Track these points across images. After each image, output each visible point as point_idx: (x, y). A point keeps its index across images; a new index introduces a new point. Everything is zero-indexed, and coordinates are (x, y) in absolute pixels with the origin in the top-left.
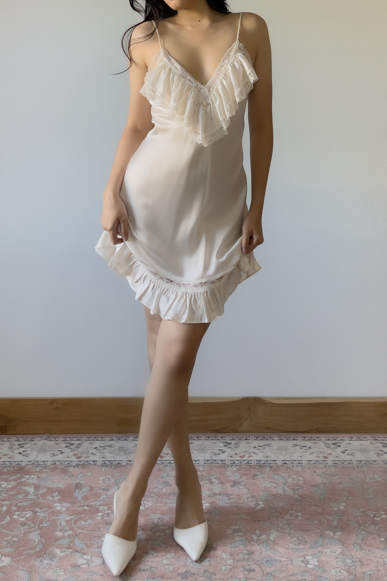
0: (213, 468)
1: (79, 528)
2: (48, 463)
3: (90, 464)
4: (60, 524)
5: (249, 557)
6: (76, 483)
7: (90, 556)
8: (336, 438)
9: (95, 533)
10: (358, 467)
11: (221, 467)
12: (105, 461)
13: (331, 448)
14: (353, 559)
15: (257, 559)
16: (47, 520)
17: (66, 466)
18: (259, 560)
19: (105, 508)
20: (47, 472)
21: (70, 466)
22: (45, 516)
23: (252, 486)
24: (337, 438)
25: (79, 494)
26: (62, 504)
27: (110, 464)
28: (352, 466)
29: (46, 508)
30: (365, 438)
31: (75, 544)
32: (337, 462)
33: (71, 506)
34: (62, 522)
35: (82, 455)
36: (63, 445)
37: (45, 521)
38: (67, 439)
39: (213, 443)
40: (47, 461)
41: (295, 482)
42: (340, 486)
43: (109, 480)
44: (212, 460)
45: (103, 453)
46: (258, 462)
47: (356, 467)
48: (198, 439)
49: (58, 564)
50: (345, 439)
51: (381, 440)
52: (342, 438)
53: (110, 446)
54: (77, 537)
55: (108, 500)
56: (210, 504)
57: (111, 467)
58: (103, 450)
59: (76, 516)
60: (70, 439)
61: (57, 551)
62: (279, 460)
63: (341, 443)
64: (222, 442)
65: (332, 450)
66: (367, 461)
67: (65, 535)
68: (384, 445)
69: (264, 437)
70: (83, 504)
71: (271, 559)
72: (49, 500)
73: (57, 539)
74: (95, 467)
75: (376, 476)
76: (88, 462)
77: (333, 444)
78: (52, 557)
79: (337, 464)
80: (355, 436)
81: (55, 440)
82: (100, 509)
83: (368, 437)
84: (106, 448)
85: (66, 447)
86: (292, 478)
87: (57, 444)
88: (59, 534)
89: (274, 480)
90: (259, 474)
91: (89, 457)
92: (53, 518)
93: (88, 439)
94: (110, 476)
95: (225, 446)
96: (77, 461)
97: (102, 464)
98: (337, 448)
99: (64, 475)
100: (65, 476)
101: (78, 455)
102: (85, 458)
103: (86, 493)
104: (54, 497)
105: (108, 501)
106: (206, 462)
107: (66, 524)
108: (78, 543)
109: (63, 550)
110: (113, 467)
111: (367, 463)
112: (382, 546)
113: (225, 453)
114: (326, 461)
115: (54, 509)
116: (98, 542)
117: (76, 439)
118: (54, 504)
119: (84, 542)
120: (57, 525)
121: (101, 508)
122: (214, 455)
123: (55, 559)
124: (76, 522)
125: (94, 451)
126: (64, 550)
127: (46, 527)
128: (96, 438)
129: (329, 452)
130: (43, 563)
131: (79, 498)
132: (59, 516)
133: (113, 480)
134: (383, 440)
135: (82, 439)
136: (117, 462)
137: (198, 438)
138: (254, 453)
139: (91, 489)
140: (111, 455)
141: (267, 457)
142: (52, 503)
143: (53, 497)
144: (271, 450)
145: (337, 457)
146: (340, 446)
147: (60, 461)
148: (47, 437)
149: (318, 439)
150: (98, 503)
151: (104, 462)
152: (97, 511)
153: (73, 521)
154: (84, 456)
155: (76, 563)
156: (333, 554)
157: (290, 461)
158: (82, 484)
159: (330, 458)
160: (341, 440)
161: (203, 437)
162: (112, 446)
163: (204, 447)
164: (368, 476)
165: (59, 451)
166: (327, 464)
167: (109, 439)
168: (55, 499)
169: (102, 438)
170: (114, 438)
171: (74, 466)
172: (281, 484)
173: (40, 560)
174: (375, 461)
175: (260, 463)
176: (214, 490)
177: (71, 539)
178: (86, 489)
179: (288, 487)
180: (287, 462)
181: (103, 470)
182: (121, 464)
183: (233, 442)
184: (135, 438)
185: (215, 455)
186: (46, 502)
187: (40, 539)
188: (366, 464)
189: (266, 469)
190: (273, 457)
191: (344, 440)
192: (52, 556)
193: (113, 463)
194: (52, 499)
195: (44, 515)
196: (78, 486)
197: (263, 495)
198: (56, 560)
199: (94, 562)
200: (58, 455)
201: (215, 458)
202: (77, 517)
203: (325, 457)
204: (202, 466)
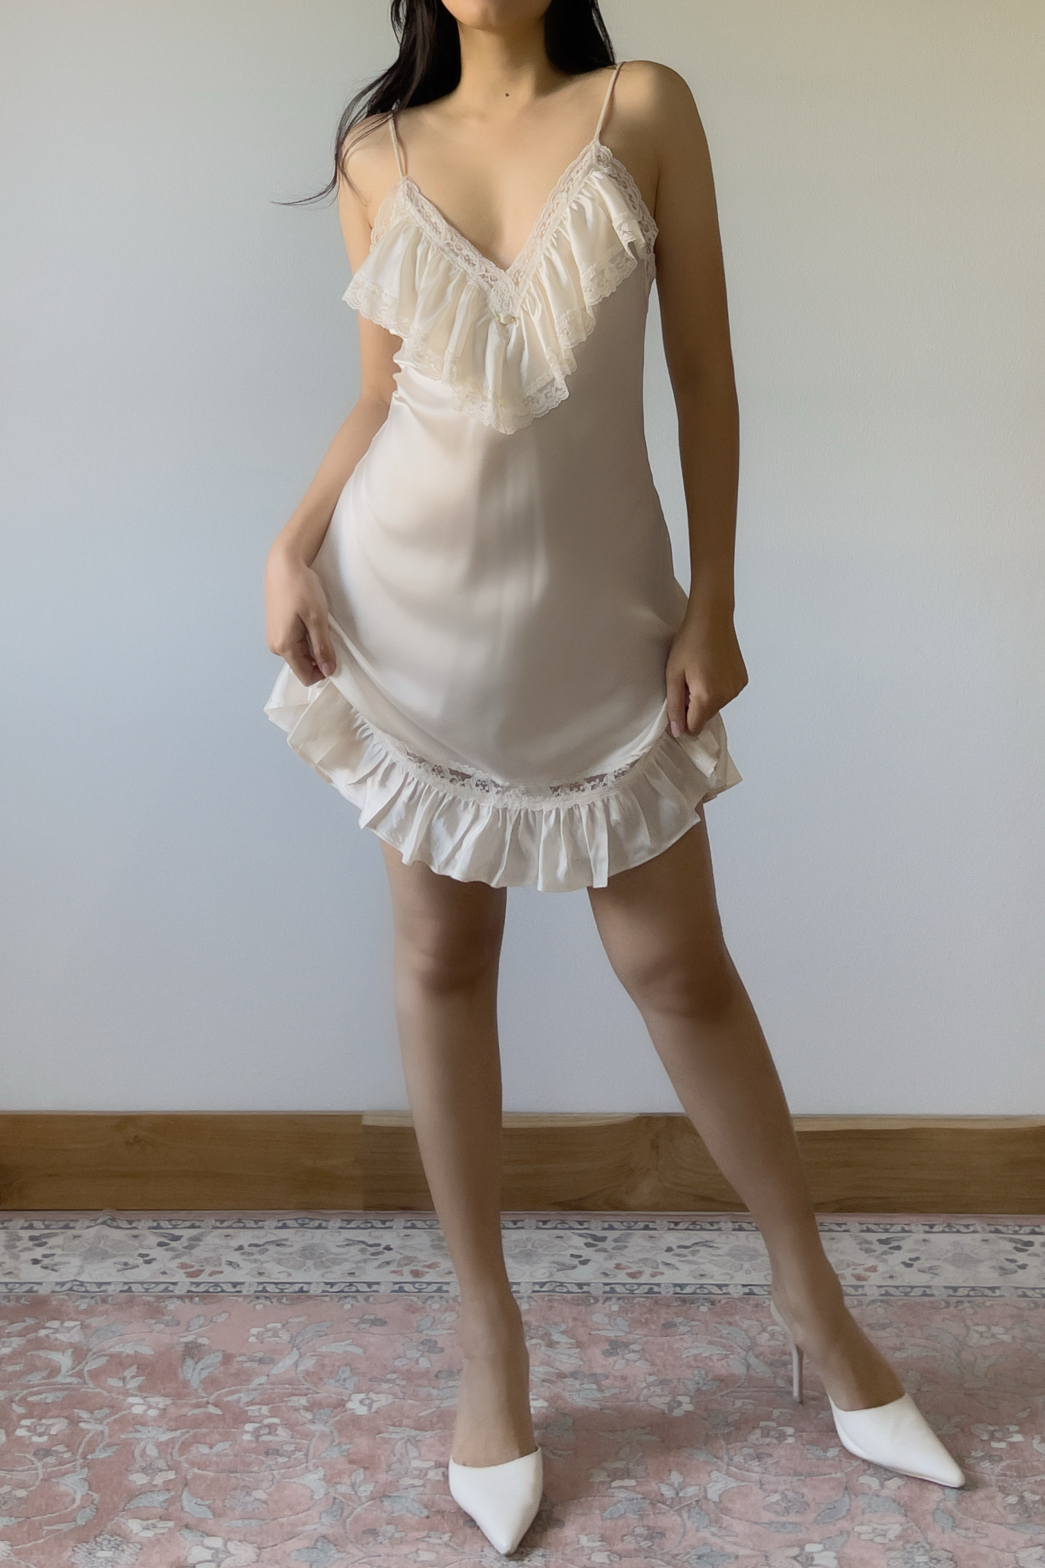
0: (556, 1304)
1: (193, 1464)
2: (110, 1289)
3: (223, 1291)
4: (143, 1454)
5: (653, 1545)
6: (187, 1344)
7: (223, 1538)
8: (889, 1227)
9: (236, 1477)
10: (948, 1304)
11: (577, 1302)
12: (265, 1285)
13: (875, 1253)
14: (932, 1553)
15: (675, 1552)
16: (107, 1440)
17: (159, 1298)
18: (678, 1555)
19: (265, 1410)
20: (106, 1312)
21: (171, 1297)
22: (102, 1432)
23: (662, 1354)
24: (892, 1225)
25: (193, 1373)
26: (147, 1399)
27: (278, 1291)
28: (932, 1303)
29: (106, 1411)
30: (967, 1226)
31: (182, 1508)
32: (892, 1291)
33: (172, 1404)
34: (147, 1448)
35: (202, 1266)
36: (152, 1239)
37: (101, 1446)
38: (163, 1224)
39: (558, 1237)
40: (109, 1283)
41: (778, 1343)
42: (898, 1354)
43: (276, 1335)
44: (555, 1284)
45: (259, 1261)
46: (678, 1290)
47: (943, 1304)
48: (515, 1226)
49: (137, 1560)
50: (913, 1228)
51: (1010, 1232)
52: (905, 1226)
53: (279, 1242)
54: (186, 1489)
55: (271, 1389)
56: (547, 1401)
57: (279, 1300)
58: (260, 1255)
59: (184, 1431)
60: (171, 1225)
61: (134, 1525)
62: (736, 1285)
63: (903, 1238)
64: (580, 1235)
65: (877, 1258)
66: (973, 1289)
67: (154, 1483)
68: (1019, 1246)
69: (694, 1223)
70: (205, 1399)
71: (712, 1551)
72: (112, 1387)
73: (133, 1495)
74: (236, 1301)
75: (995, 1330)
76: (219, 1286)
77: (881, 1241)
78: (121, 1541)
79: (892, 1295)
80: (939, 1221)
81: (129, 1226)
82: (250, 1413)
83: (977, 1223)
84: (267, 1250)
85: (160, 1244)
86: (768, 1332)
87: (136, 1237)
88: (139, 1479)
89: (721, 1337)
90: (680, 1323)
91: (222, 1272)
92: (123, 1436)
93: (218, 1224)
94: (279, 1325)
95: (588, 1245)
96: (189, 1284)
97: (256, 1292)
98: (892, 1253)
99: (154, 1321)
100: (155, 1323)
101: (192, 1267)
102: (210, 1275)
103: (211, 1369)
104: (127, 1381)
105: (271, 1391)
106: (537, 1288)
107: (159, 1453)
108: (190, 1505)
109: (150, 1522)
110: (287, 1300)
111: (972, 1293)
112: (1011, 1518)
113: (590, 1263)
114: (862, 1287)
115: (128, 1411)
116: (244, 1501)
117: (188, 1224)
118: (125, 1400)
119: (207, 1503)
120: (133, 1456)
121: (253, 1410)
122: (558, 1271)
123: (128, 1547)
124: (185, 1447)
125: (236, 1257)
126: (153, 1524)
127: (103, 1461)
128: (239, 1221)
129: (871, 1262)
130: (95, 1557)
131: (195, 1383)
132: (139, 1431)
133: (285, 1336)
134: (1016, 1233)
135: (203, 1224)
136: (297, 1287)
137: (515, 1222)
138: (666, 1264)
139: (227, 1359)
140: (282, 1268)
141: (702, 1275)
142: (121, 1397)
143: (124, 1379)
144: (713, 1258)
145: (891, 1277)
146: (899, 1248)
147: (142, 1283)
148: (109, 1219)
149: (840, 1229)
150: (245, 1398)
151: (262, 1286)
152: (241, 1418)
153: (177, 1446)
154: (209, 1269)
155: (186, 1558)
156: (878, 1539)
157: (765, 1288)
158: (201, 1345)
159: (874, 1279)
160: (904, 1231)
161: (530, 1221)
162: (283, 1242)
163: (533, 1247)
164: (977, 1328)
165: (141, 1255)
166: (866, 1295)
167: (275, 1224)
168: (128, 1387)
169: (256, 1222)
170: (289, 1223)
171: (180, 1297)
172: (739, 1350)
173: (87, 1549)
174: (993, 1289)
175: (683, 1292)
176: (557, 1364)
177: (172, 1493)
178: (214, 1359)
179: (757, 1357)
180: (756, 1290)
181: (259, 1307)
182: (307, 1292)
183: (612, 1235)
184: (346, 1222)
185: (564, 1270)
186: (105, 1394)
187: (87, 1494)
188: (968, 1296)
189: (698, 1308)
190: (717, 1275)
191: (910, 1231)
192: (121, 1539)
193: (285, 1289)
194: (121, 1385)
195: (99, 1428)
196: (192, 1351)
197: (690, 1380)
198: (129, 1550)
199: (234, 1555)
200: (138, 1266)
201: (560, 1277)
202: (189, 1434)
203: (859, 1278)
204: (525, 1299)
